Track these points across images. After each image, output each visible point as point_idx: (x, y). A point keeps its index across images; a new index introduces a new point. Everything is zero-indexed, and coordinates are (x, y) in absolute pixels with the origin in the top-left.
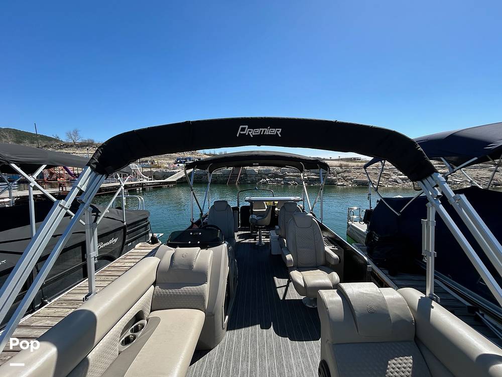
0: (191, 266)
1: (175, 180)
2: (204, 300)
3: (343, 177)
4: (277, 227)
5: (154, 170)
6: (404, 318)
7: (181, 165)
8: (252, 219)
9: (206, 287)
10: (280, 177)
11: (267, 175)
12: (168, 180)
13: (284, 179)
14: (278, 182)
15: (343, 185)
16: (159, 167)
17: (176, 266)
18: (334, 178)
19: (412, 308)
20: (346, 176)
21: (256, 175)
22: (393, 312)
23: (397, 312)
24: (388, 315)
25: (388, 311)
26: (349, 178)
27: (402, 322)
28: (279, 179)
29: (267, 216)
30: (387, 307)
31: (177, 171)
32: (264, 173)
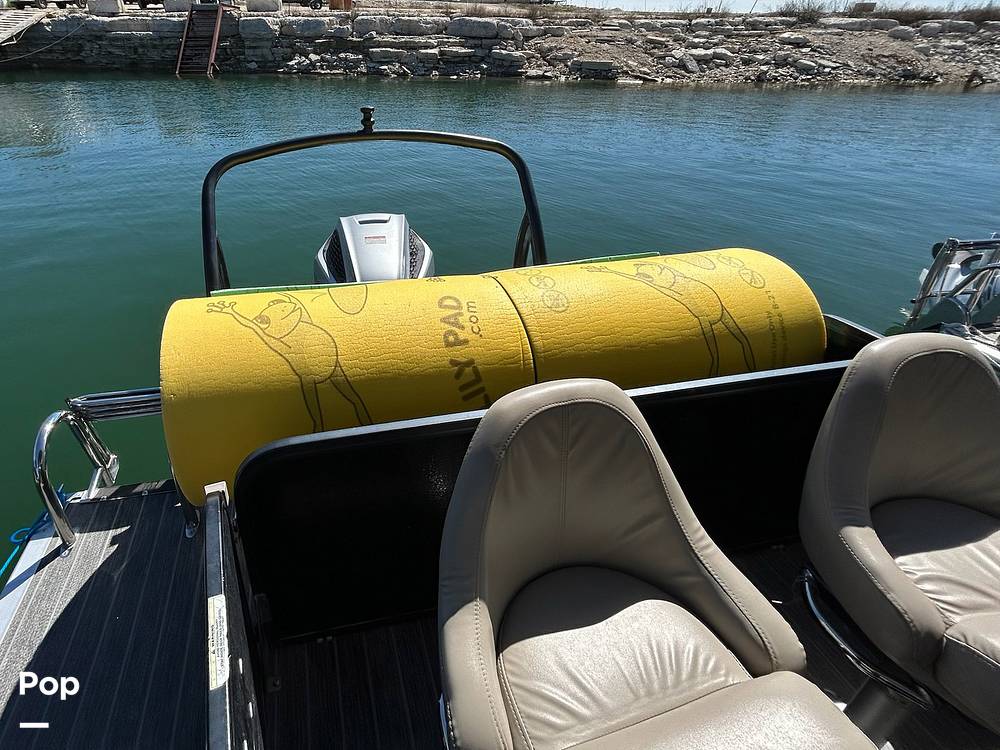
3: (540, 51)
10: (355, 48)
11: (309, 40)
13: (368, 56)
14: (350, 66)
15: (544, 77)
18: (518, 53)
20: (551, 50)
21: (275, 41)
26: (559, 54)
28: (351, 56)
32: (299, 34)
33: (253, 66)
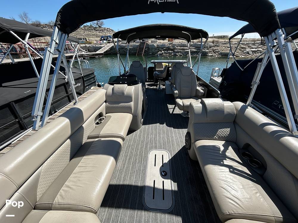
0: (123, 93)
1: (102, 52)
2: (132, 110)
3: (213, 50)
4: (170, 78)
5: (88, 45)
6: (231, 113)
7: (105, 41)
8: (155, 73)
9: (132, 104)
10: (172, 50)
11: (163, 48)
12: (98, 52)
13: (174, 51)
14: (170, 54)
15: (212, 56)
16: (90, 43)
17: (115, 93)
18: (207, 51)
19: (236, 109)
20: (215, 50)
21: (156, 49)
22: (226, 111)
23: (229, 111)
24: (224, 111)
25: (224, 110)
26: (217, 51)
27: (230, 115)
28: (171, 52)
29: (164, 72)
30: (224, 108)
31: (103, 46)
32: (160, 47)
33: (151, 54)
